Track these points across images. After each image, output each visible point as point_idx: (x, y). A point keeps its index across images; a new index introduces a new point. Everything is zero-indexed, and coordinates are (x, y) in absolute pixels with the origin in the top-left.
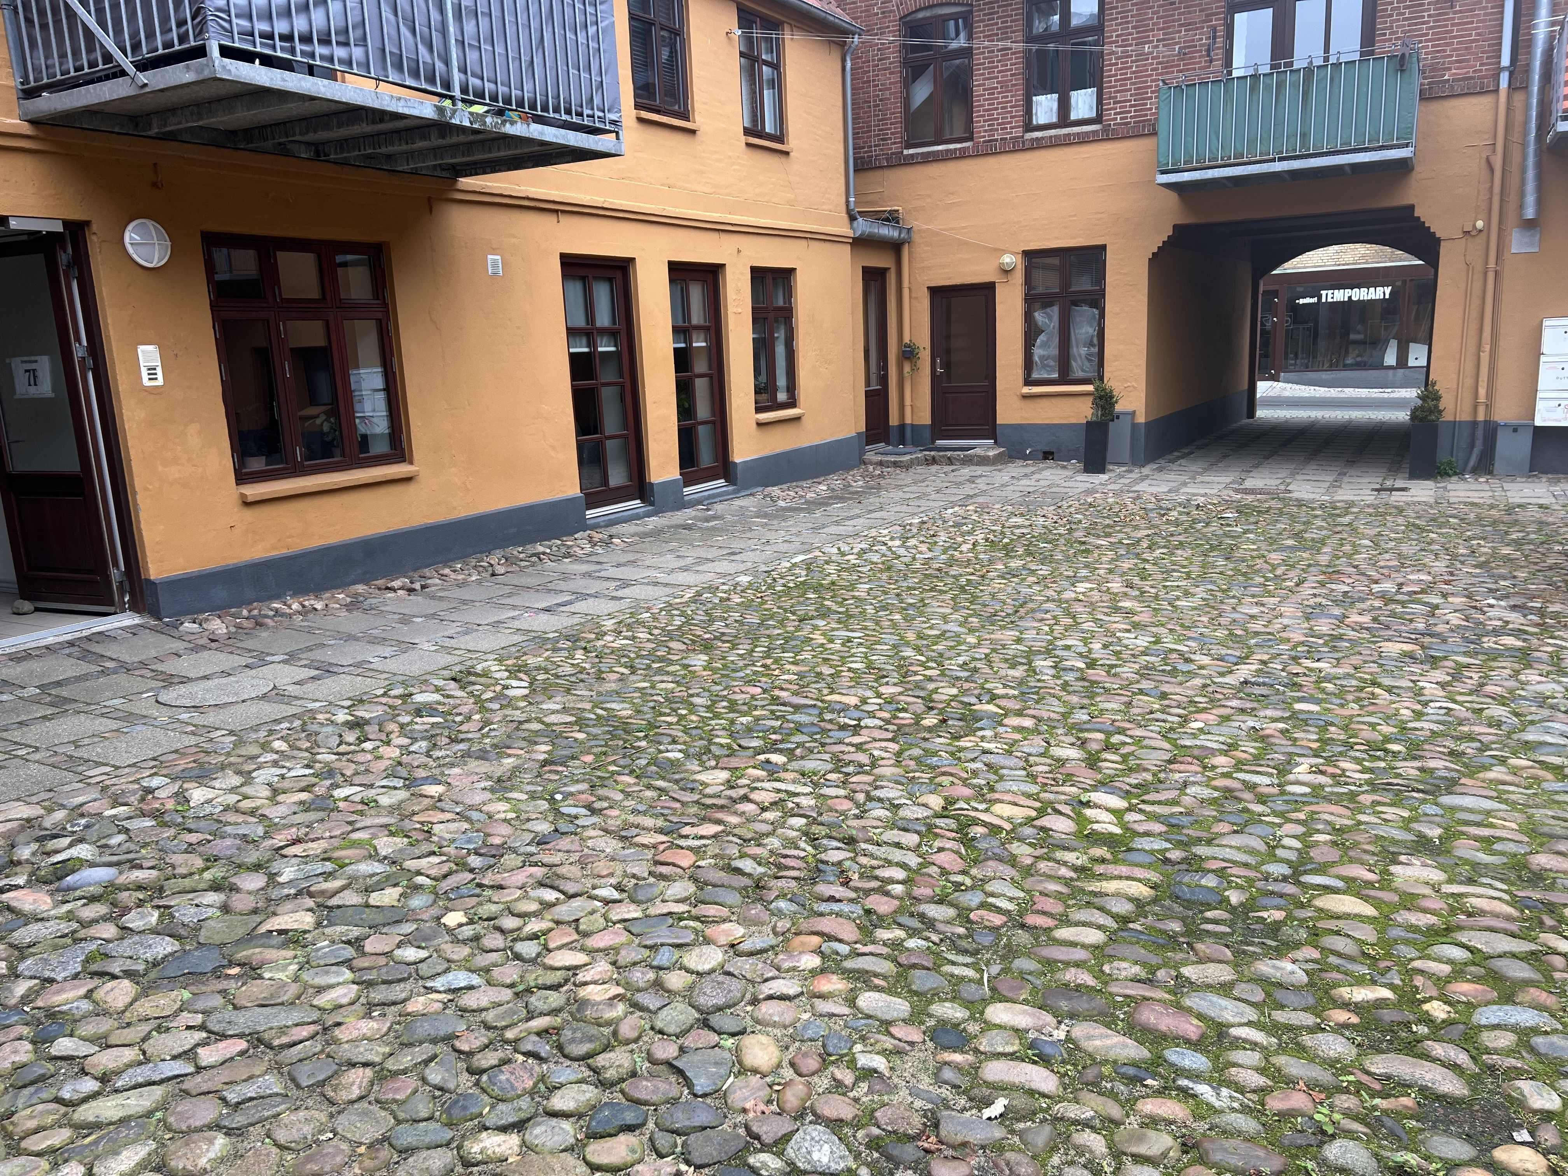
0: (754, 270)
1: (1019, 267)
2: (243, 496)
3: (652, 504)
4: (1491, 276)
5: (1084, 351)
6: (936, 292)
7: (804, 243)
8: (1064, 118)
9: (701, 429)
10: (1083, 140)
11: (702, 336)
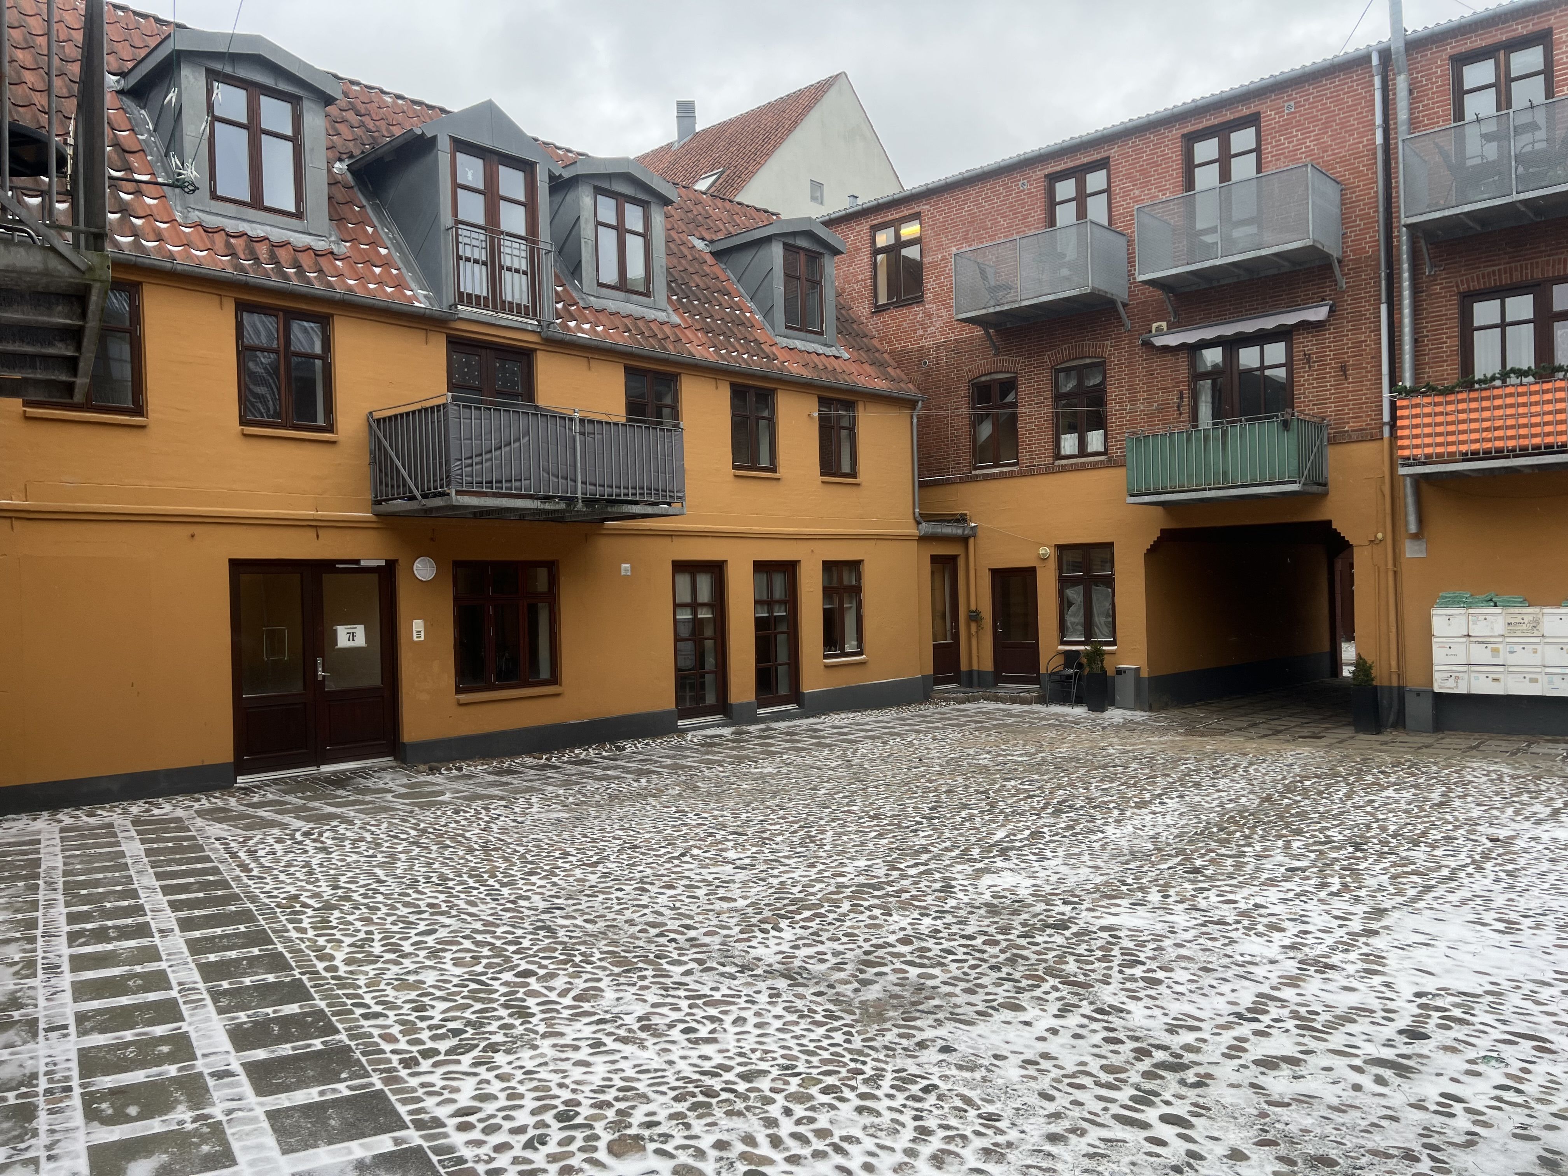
0: (825, 563)
1: (1052, 556)
2: (458, 700)
3: (731, 718)
4: (1391, 574)
5: (1103, 619)
6: (996, 573)
7: (873, 542)
8: (1083, 450)
9: (781, 669)
10: (1094, 466)
11: (783, 608)
